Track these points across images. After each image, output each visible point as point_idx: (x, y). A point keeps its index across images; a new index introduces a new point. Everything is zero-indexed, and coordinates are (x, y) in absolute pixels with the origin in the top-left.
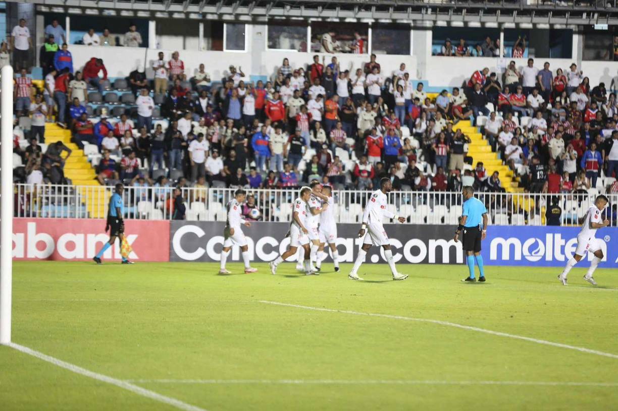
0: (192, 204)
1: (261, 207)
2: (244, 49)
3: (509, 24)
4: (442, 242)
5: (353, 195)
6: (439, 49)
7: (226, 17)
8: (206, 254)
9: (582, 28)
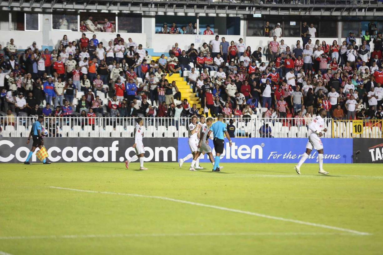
0: (6, 126)
1: (50, 128)
2: (38, 30)
3: (202, 14)
4: (163, 149)
5: (108, 120)
6: (159, 29)
7: (26, 9)
8: (15, 158)
9: (246, 16)
